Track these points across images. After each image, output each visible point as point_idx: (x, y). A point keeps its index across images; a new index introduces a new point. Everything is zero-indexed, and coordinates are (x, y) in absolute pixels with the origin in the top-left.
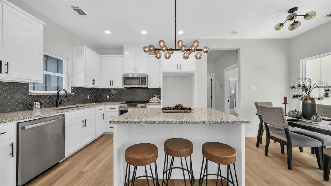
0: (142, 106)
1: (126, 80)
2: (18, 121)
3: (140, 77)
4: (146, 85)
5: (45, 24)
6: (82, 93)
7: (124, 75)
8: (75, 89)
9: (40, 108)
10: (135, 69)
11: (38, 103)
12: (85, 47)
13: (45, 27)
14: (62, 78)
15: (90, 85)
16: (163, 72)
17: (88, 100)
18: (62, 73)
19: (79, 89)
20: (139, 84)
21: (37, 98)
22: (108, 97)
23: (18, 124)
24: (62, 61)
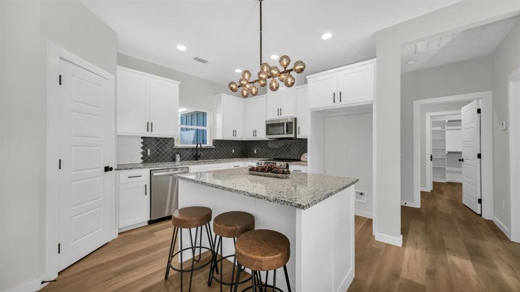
0: (281, 166)
1: (270, 129)
2: (151, 169)
3: (284, 123)
4: (292, 133)
5: (180, 83)
6: (225, 146)
7: (266, 121)
8: (216, 142)
9: (181, 160)
10: (280, 111)
11: (178, 155)
12: (223, 94)
13: (181, 87)
14: (206, 130)
15: (230, 137)
16: (312, 110)
17: (233, 155)
18: (206, 126)
19: (222, 142)
20: (284, 134)
21: (180, 150)
22: (255, 152)
23: (151, 170)
24: (206, 113)
